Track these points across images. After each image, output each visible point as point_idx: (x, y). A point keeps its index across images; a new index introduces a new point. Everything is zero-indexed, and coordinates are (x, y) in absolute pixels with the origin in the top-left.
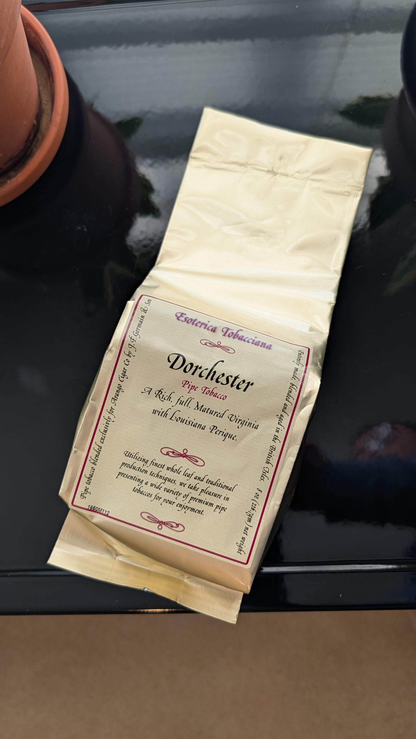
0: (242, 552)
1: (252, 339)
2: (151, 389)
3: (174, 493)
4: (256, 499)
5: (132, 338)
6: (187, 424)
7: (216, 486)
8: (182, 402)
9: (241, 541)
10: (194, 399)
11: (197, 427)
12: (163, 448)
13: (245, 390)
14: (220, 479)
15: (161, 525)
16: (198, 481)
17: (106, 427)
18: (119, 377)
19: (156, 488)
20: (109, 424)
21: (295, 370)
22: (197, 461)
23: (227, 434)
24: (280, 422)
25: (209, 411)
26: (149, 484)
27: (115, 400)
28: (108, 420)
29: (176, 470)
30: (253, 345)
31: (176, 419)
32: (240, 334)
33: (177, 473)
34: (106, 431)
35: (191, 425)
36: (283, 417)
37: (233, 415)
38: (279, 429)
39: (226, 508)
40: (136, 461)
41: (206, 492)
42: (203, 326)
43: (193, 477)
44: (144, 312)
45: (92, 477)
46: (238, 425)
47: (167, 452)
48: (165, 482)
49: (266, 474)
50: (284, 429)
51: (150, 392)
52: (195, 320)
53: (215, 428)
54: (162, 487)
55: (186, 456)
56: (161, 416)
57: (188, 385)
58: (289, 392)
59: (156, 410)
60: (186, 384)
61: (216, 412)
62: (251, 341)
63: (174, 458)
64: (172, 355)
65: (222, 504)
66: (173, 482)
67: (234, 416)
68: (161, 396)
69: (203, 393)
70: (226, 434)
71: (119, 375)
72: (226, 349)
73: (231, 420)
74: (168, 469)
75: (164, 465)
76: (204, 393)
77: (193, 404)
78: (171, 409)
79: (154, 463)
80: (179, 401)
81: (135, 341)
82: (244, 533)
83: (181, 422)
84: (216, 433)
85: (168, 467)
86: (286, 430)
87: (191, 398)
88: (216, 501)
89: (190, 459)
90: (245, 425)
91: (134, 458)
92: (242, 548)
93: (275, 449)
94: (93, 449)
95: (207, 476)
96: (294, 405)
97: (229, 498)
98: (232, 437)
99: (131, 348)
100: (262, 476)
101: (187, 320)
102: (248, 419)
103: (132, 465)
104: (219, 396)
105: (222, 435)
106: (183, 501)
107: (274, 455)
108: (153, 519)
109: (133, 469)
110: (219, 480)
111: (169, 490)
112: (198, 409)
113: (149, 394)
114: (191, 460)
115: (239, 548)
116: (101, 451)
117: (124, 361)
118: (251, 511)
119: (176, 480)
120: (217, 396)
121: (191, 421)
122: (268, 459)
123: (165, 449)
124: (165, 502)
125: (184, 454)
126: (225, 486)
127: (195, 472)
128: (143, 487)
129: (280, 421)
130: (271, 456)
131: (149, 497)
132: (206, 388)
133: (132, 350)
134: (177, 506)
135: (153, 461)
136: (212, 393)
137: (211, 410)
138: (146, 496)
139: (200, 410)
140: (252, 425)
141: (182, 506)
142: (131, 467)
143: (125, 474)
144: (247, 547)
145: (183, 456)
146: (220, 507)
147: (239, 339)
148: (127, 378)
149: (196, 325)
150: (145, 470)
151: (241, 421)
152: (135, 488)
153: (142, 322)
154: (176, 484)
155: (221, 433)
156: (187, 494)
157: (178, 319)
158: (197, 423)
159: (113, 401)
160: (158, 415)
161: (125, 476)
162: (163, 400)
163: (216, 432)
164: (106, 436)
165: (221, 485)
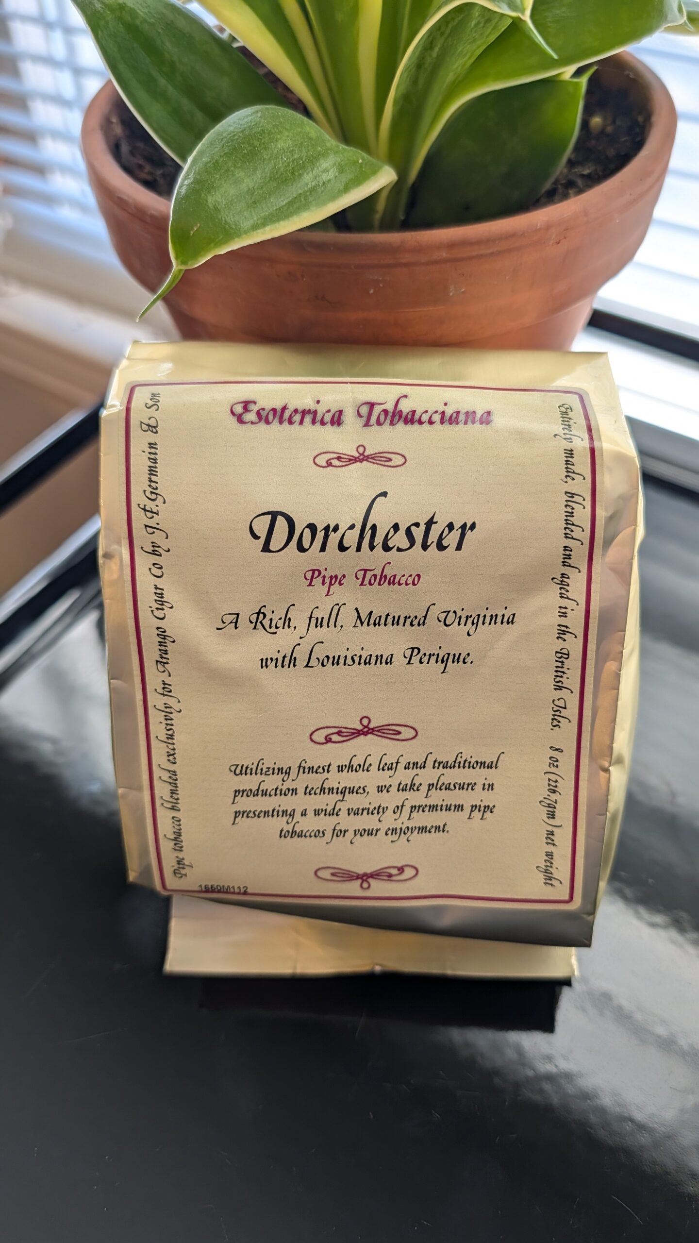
0: (554, 882)
1: (436, 412)
2: (236, 616)
3: (370, 811)
4: (553, 770)
5: (147, 508)
6: (349, 665)
7: (457, 767)
8: (319, 622)
9: (546, 861)
10: (345, 604)
11: (374, 663)
12: (314, 732)
13: (459, 548)
14: (461, 753)
15: (366, 881)
16: (415, 771)
17: (169, 727)
18: (152, 611)
19: (330, 815)
20: (171, 719)
21: (566, 457)
22: (399, 733)
23: (446, 656)
24: (563, 591)
25: (390, 620)
26: (310, 813)
27: (164, 663)
28: (167, 712)
29: (360, 765)
30: (447, 427)
31: (321, 662)
32: (405, 407)
33: (363, 771)
34: (172, 735)
35: (359, 664)
36: (568, 578)
37: (449, 612)
38: (566, 608)
39: (494, 806)
40: (263, 777)
41: (439, 786)
42: (308, 419)
43: (401, 766)
44: (152, 432)
45: (180, 836)
46: (466, 629)
47: (324, 736)
48: (343, 798)
49: (560, 713)
50: (578, 604)
51: (236, 623)
52: (284, 409)
53: (416, 651)
54: (340, 810)
55: (370, 731)
56: (283, 666)
57: (320, 577)
58: (566, 516)
59: (267, 659)
60: (315, 578)
61: (406, 618)
62: (437, 418)
63: (345, 743)
64: (256, 519)
65: (482, 801)
66: (361, 791)
67: (452, 612)
68: (266, 622)
69: (362, 584)
70: (444, 656)
71: (151, 607)
72: (380, 459)
73: (448, 623)
74: (340, 769)
75: (329, 765)
76: (364, 584)
77: (347, 617)
78: (299, 644)
79: (304, 768)
80: (313, 621)
81: (157, 514)
82: (547, 843)
83: (333, 664)
84: (421, 662)
85: (339, 766)
86: (584, 606)
87: (338, 604)
88: (467, 798)
89: (382, 733)
90: (483, 623)
91: (256, 774)
92: (552, 874)
93: (568, 655)
94: (160, 781)
95: (430, 755)
96: (587, 542)
97: (493, 784)
98: (461, 659)
99: (153, 533)
100: (553, 719)
101: (264, 417)
102: (487, 609)
103: (257, 788)
104: (403, 581)
105: (437, 662)
106: (395, 820)
107: (568, 669)
108: (344, 875)
109: (262, 795)
110: (460, 755)
111: (358, 809)
112: (362, 624)
113: (236, 628)
114: (385, 735)
115: (544, 875)
116: (179, 779)
117: (150, 569)
118: (549, 795)
119: (366, 786)
120: (397, 580)
121: (356, 655)
122: (558, 679)
123: (318, 732)
124: (358, 836)
125: (363, 729)
126: (477, 762)
127: (402, 756)
128: (298, 822)
129: (564, 588)
130: (564, 673)
131: (320, 837)
132: (366, 571)
133: (158, 538)
134: (386, 834)
135: (302, 765)
136: (383, 579)
137: (394, 617)
138: (313, 837)
139: (368, 625)
140: (499, 620)
141: (398, 831)
142: (258, 792)
143: (250, 811)
144: (562, 869)
145: (364, 732)
146: (480, 806)
147: (406, 422)
148: (172, 607)
149: (291, 422)
150: (291, 788)
151: (472, 618)
152: (281, 831)
153: (155, 461)
154: (368, 793)
155: (433, 659)
156: (400, 804)
157: (240, 420)
158: (371, 656)
159: (161, 668)
160: (276, 666)
161: (251, 815)
162: (273, 630)
163: (421, 659)
164: (175, 746)
165: (467, 764)
